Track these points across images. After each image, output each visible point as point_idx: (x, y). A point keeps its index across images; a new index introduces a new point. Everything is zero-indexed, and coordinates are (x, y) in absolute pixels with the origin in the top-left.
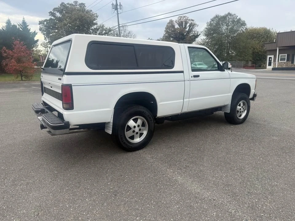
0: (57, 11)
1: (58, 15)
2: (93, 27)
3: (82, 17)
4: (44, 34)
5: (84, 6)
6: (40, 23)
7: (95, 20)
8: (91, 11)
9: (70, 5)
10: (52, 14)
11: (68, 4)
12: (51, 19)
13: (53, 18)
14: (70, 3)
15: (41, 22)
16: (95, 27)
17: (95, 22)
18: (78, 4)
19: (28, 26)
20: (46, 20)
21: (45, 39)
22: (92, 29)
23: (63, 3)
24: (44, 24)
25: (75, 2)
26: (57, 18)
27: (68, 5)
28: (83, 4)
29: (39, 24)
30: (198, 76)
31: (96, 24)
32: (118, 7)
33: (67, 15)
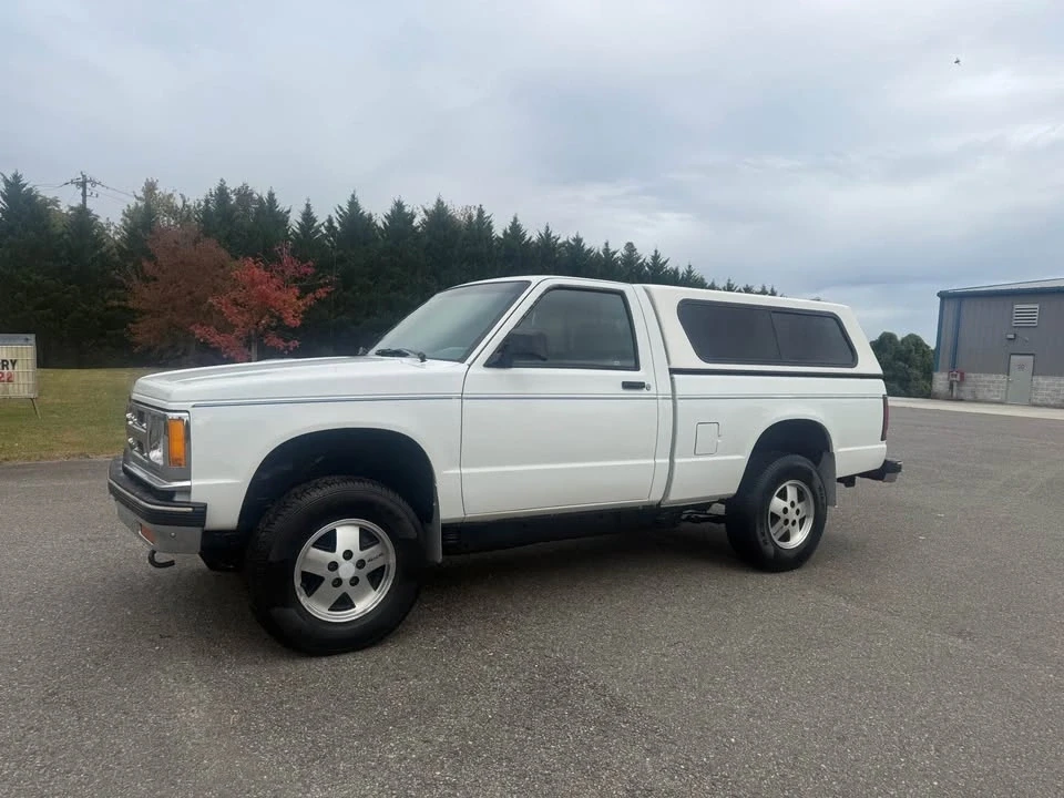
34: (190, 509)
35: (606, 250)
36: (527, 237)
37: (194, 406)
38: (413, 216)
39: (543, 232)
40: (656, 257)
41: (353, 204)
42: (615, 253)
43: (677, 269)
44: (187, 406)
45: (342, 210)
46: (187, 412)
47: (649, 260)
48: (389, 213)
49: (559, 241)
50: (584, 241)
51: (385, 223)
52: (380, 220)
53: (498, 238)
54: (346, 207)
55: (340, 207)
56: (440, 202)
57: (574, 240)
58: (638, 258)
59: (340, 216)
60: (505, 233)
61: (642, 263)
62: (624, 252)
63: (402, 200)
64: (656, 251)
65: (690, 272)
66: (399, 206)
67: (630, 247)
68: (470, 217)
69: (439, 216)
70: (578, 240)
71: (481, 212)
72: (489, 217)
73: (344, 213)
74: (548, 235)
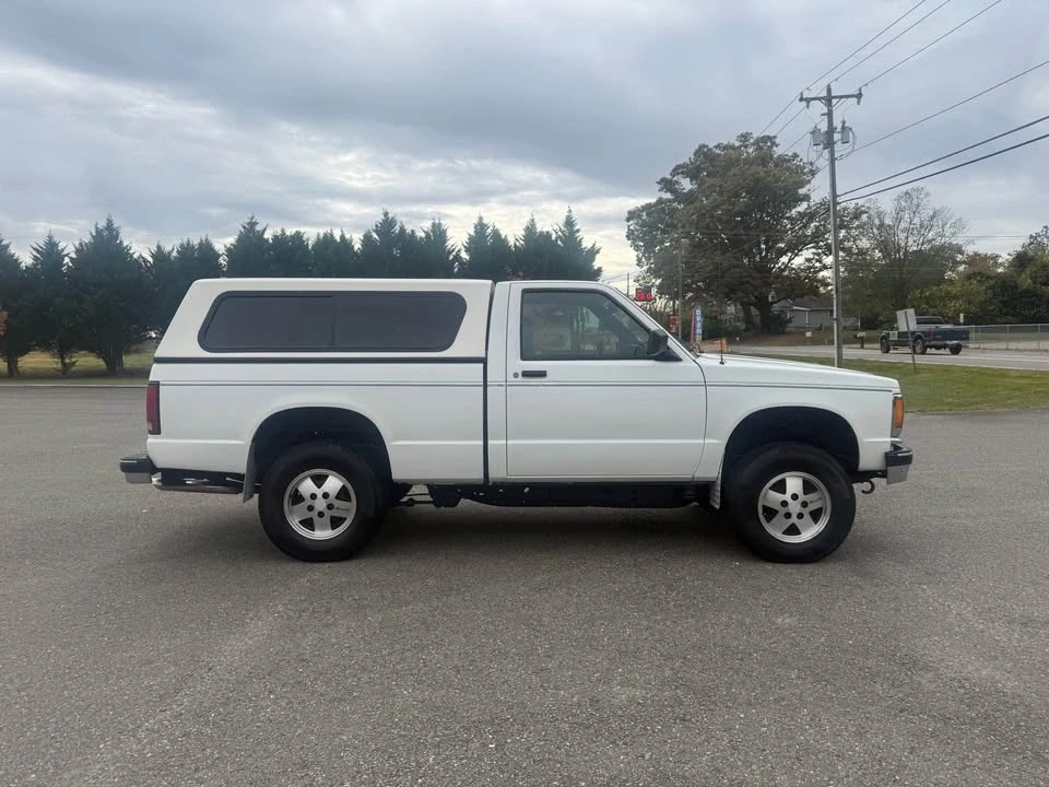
0: (682, 173)
1: (686, 185)
2: (793, 211)
3: (757, 181)
4: (637, 248)
5: (774, 144)
6: (632, 215)
7: (802, 187)
8: (795, 156)
9: (726, 148)
10: (667, 184)
11: (718, 146)
12: (660, 201)
13: (669, 196)
14: (725, 143)
15: (634, 212)
16: (802, 207)
17: (802, 191)
18: (752, 141)
19: (578, 231)
20: (647, 205)
21: (639, 262)
22: (788, 218)
23: (704, 146)
24: (640, 217)
25: (742, 136)
26: (680, 196)
27: (718, 151)
28: (769, 137)
29: (628, 220)
30: (542, 374)
31: (807, 198)
32: (837, 137)
33: (711, 181)
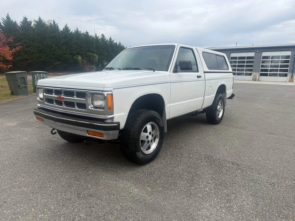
34: (117, 124)
35: (96, 36)
36: (71, 31)
37: (113, 89)
38: (31, 23)
39: (76, 30)
40: (110, 39)
41: (8, 17)
42: (99, 37)
43: (117, 43)
44: (111, 89)
45: (4, 19)
46: (111, 91)
47: (109, 40)
48: (22, 21)
49: (81, 33)
50: (89, 33)
51: (21, 25)
52: (19, 23)
53: (61, 31)
54: (5, 18)
55: (3, 18)
56: (40, 18)
57: (86, 33)
58: (106, 39)
59: (3, 21)
60: (63, 29)
61: (107, 41)
62: (101, 37)
63: (26, 17)
64: (110, 37)
65: (120, 44)
66: (25, 19)
67: (103, 35)
68: (51, 24)
69: (40, 23)
70: (87, 33)
71: (54, 22)
72: (57, 24)
73: (5, 20)
74: (78, 31)
